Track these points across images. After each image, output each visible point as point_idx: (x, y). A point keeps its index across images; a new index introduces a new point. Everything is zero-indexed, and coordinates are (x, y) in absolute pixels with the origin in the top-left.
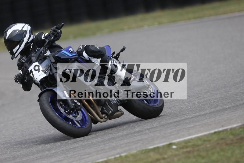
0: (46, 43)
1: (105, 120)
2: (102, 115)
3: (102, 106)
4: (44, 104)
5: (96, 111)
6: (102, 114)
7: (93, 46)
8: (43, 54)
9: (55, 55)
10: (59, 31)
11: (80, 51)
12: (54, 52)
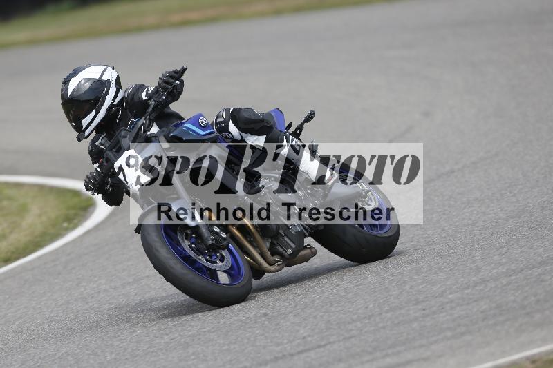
0: (150, 109)
1: (279, 267)
2: (271, 259)
3: (271, 238)
5: (260, 249)
6: (273, 254)
7: (247, 109)
8: (145, 132)
9: (170, 133)
10: (177, 82)
11: (221, 122)
12: (167, 126)
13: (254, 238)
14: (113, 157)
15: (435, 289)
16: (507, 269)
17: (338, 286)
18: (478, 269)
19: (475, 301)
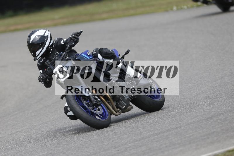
1: (119, 113)
2: (117, 110)
3: (117, 101)
4: (71, 101)
6: (117, 108)
7: (106, 49)
8: (65, 57)
9: (76, 58)
10: (79, 37)
11: (95, 54)
13: (110, 101)
14: (52, 68)
15: (123, 142)
16: (154, 133)
17: (82, 141)
18: (141, 133)
19: (140, 147)
